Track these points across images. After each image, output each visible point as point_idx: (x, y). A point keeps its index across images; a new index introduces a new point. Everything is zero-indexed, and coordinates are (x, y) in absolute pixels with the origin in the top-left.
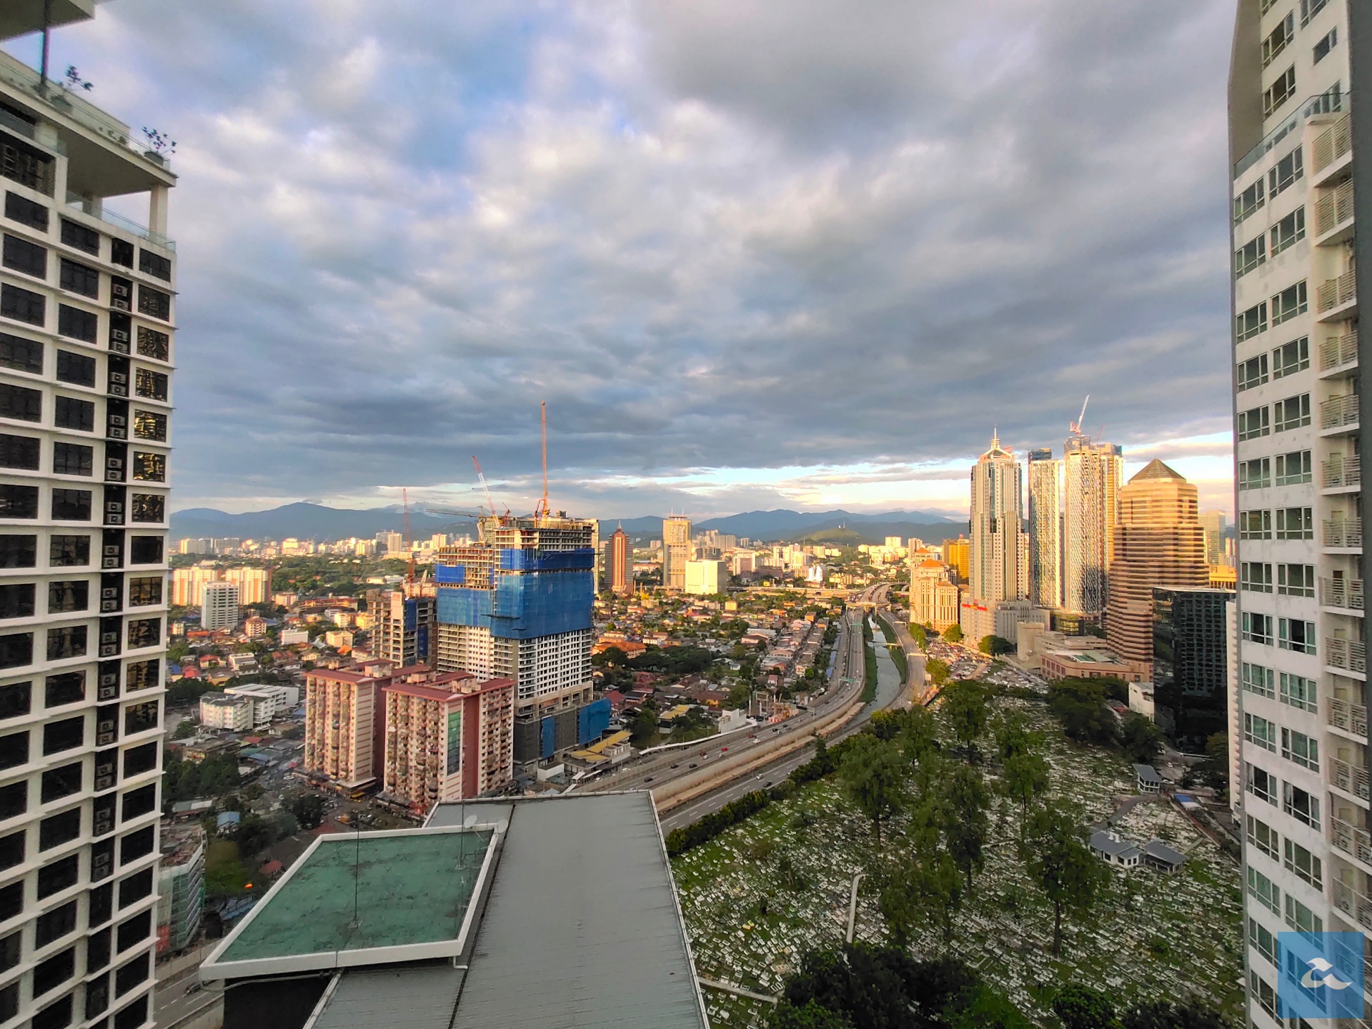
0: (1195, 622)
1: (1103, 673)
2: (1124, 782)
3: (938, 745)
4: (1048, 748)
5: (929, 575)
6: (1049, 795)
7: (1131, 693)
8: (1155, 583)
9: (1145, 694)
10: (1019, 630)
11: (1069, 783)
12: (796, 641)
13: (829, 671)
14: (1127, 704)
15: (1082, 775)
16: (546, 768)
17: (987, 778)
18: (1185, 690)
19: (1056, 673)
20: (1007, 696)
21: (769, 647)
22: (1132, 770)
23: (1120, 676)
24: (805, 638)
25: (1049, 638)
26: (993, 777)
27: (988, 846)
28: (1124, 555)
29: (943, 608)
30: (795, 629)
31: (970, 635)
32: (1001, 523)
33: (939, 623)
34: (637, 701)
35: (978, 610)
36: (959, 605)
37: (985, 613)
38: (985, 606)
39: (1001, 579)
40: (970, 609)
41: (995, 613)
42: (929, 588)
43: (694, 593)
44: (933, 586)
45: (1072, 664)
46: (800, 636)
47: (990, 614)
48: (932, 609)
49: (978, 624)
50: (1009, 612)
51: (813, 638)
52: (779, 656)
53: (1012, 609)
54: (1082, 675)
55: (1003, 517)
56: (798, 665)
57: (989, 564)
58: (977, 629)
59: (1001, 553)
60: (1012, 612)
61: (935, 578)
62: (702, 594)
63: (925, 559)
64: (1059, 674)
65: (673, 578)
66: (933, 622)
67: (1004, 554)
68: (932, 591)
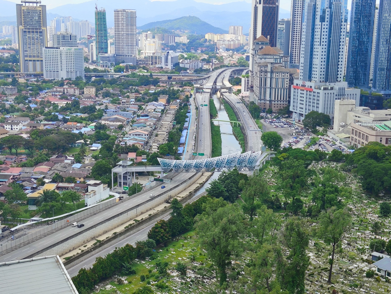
5: (267, 60)
10: (336, 106)
12: (151, 122)
19: (362, 140)
20: (323, 161)
21: (127, 128)
24: (159, 119)
25: (357, 112)
29: (277, 90)
30: (149, 110)
31: (298, 112)
32: (329, 13)
33: (273, 102)
34: (4, 183)
35: (305, 91)
36: (290, 86)
37: (310, 93)
38: (311, 87)
39: (325, 63)
40: (299, 90)
41: (319, 93)
42: (266, 72)
43: (53, 79)
44: (269, 69)
45: (374, 133)
46: (155, 117)
47: (314, 94)
48: (268, 91)
49: (304, 103)
50: (329, 92)
51: (166, 118)
52: (136, 135)
53: (332, 89)
54: (381, 140)
55: (330, 8)
56: (154, 142)
57: (317, 50)
58: (304, 106)
59: (327, 40)
60: (332, 91)
61: (271, 63)
62: (60, 79)
63: (264, 47)
64: (363, 141)
65: (31, 64)
66: (268, 102)
67: (329, 41)
68: (269, 75)
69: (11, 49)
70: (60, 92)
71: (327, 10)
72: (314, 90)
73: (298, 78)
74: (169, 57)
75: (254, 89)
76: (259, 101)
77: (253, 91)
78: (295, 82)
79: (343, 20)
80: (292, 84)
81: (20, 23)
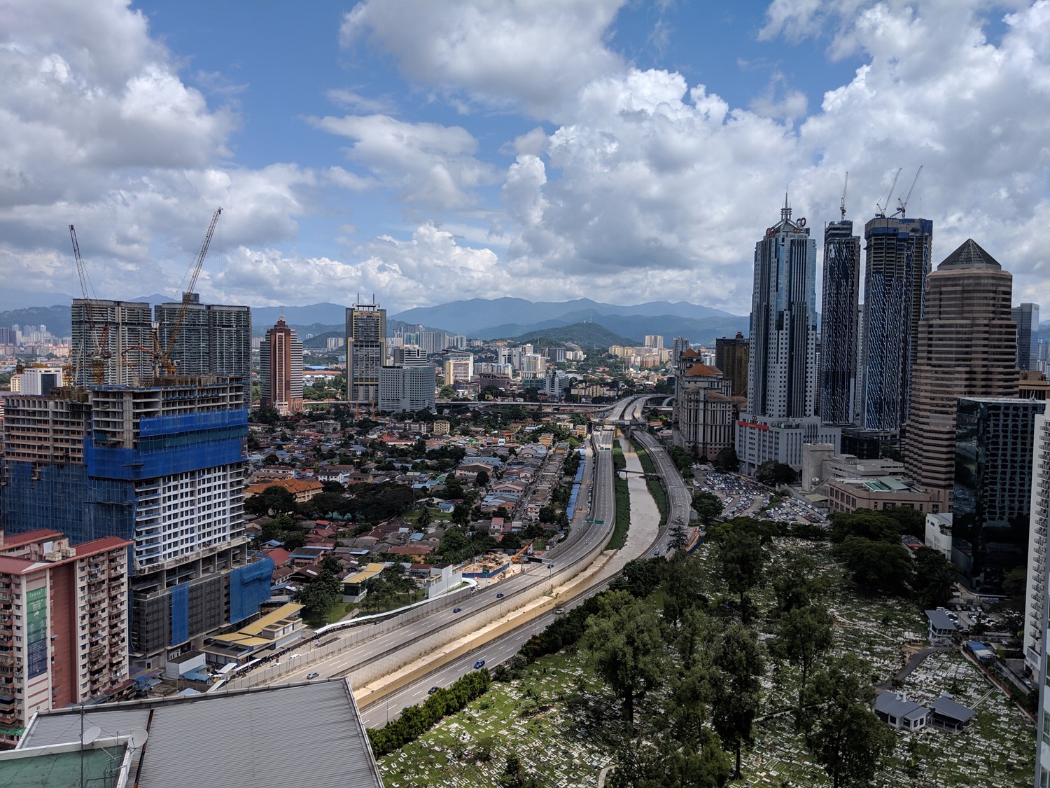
0: (1001, 440)
1: (899, 504)
2: (915, 632)
3: (705, 600)
4: (833, 596)
5: (699, 384)
6: (832, 654)
7: (928, 525)
8: (961, 393)
9: (942, 527)
10: (805, 453)
11: (855, 638)
12: (527, 472)
13: (569, 511)
14: (923, 540)
15: (869, 627)
16: (179, 660)
17: (763, 636)
18: (985, 520)
19: (846, 505)
20: (787, 536)
21: (492, 481)
22: (925, 618)
23: (917, 507)
24: (540, 468)
25: (838, 462)
26: (769, 636)
27: (761, 719)
28: (929, 359)
29: (714, 427)
30: (526, 456)
31: (747, 460)
32: (788, 317)
33: (709, 446)
34: (311, 561)
35: (757, 429)
36: (733, 422)
37: (765, 433)
38: (765, 424)
39: (786, 389)
40: (748, 428)
41: (778, 433)
42: (698, 401)
43: (390, 410)
44: (702, 399)
45: (864, 494)
46: (533, 466)
47: (771, 434)
48: (701, 428)
49: (756, 447)
50: (794, 431)
51: (549, 467)
52: (505, 491)
53: (798, 426)
54: (876, 506)
55: (790, 310)
56: (530, 502)
57: (773, 370)
58: (755, 452)
59: (787, 356)
60: (798, 431)
61: (705, 388)
62: (401, 411)
63: (694, 365)
64: (848, 506)
65: (361, 389)
66: (701, 446)
67: (791, 358)
68: (701, 406)
69: (337, 369)
70: (398, 428)
71: (785, 313)
72: (771, 429)
73: (745, 411)
74: (557, 380)
75: (680, 425)
76: (687, 444)
77: (678, 428)
78: (742, 416)
79: (810, 327)
80: (738, 419)
81: (349, 334)
